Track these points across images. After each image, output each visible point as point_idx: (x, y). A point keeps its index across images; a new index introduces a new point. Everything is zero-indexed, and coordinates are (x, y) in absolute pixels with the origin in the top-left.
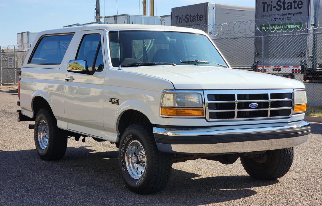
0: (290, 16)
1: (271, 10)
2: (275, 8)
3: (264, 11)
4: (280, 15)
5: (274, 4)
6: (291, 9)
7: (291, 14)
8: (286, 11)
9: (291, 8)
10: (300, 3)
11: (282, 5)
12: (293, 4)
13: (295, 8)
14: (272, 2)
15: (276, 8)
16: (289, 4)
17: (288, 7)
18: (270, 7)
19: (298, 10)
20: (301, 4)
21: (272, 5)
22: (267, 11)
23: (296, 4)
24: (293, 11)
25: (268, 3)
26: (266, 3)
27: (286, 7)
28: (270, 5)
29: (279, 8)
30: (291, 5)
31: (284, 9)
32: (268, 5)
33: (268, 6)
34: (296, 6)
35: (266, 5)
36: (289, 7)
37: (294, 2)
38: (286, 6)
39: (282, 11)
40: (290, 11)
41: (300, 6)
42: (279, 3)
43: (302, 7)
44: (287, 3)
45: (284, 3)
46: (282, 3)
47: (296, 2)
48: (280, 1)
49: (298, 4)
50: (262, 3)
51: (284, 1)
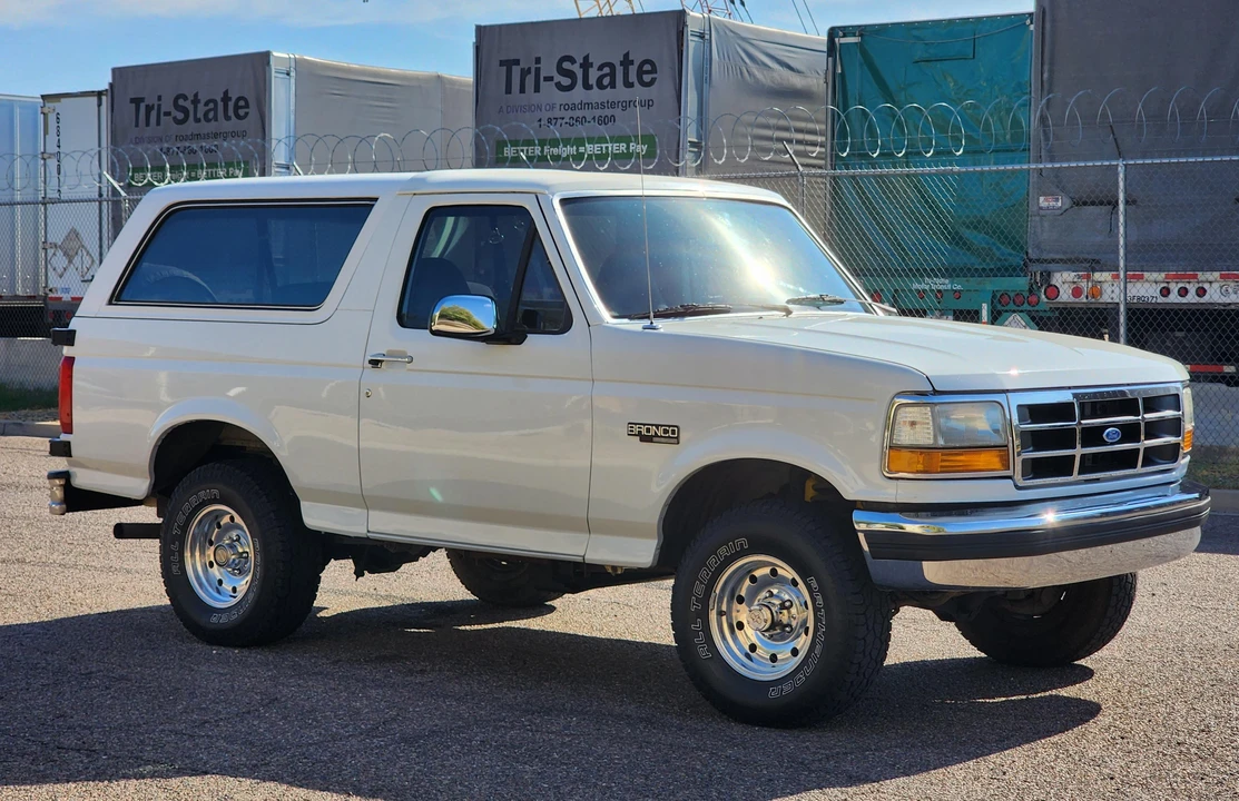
0: (608, 112)
1: (537, 89)
2: (553, 83)
3: (508, 90)
4: (574, 107)
5: (548, 68)
6: (615, 87)
7: (613, 105)
8: (596, 95)
9: (613, 85)
10: (647, 67)
11: (579, 73)
12: (619, 71)
13: (629, 85)
14: (538, 60)
15: (556, 80)
16: (606, 70)
17: (600, 80)
18: (530, 80)
19: (639, 92)
20: (648, 72)
21: (538, 70)
22: (522, 90)
23: (633, 70)
24: (621, 93)
25: (522, 65)
26: (517, 62)
27: (592, 81)
28: (533, 70)
29: (566, 81)
30: (613, 75)
31: (587, 86)
32: (522, 70)
33: (525, 73)
34: (633, 77)
35: (516, 70)
36: (606, 81)
37: (622, 63)
38: (594, 75)
39: (578, 93)
40: (608, 94)
41: (647, 78)
42: (566, 65)
43: (653, 80)
44: (596, 66)
45: (586, 65)
46: (577, 65)
47: (632, 62)
48: (571, 60)
49: (640, 73)
50: (502, 63)
51: (586, 58)
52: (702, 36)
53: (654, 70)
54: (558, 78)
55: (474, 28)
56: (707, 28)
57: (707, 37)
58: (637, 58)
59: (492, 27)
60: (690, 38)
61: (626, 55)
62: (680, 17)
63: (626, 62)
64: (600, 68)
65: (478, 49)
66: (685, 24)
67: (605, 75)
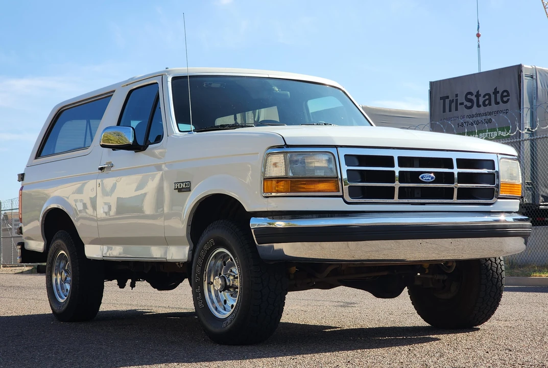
0: (489, 117)
1: (457, 109)
2: (463, 106)
3: (444, 111)
4: (473, 116)
5: (462, 99)
6: (491, 105)
7: (490, 114)
8: (483, 110)
9: (490, 104)
10: (505, 94)
11: (475, 99)
12: (493, 96)
13: (497, 103)
14: (457, 95)
15: (465, 104)
16: (487, 97)
17: (484, 102)
18: (453, 105)
19: (502, 106)
20: (505, 96)
21: (457, 100)
22: (450, 111)
23: (499, 96)
24: (494, 107)
25: (450, 98)
26: (448, 97)
27: (481, 103)
28: (455, 100)
29: (469, 104)
30: (490, 99)
31: (479, 106)
32: (450, 101)
33: (451, 102)
34: (499, 99)
35: (447, 101)
36: (487, 102)
37: (494, 93)
38: (481, 100)
39: (475, 110)
40: (488, 109)
41: (505, 99)
42: (469, 96)
43: (508, 99)
44: (482, 95)
45: (478, 96)
46: (474, 96)
47: (498, 92)
48: (470, 93)
49: (502, 97)
50: (441, 98)
51: (478, 92)
52: (532, 77)
53: (508, 95)
54: (466, 103)
55: (429, 83)
56: (535, 73)
57: (535, 77)
58: (501, 90)
59: (436, 82)
60: (524, 78)
61: (496, 89)
62: (519, 68)
63: (496, 92)
64: (484, 97)
65: (431, 93)
66: (521, 71)
67: (487, 100)
